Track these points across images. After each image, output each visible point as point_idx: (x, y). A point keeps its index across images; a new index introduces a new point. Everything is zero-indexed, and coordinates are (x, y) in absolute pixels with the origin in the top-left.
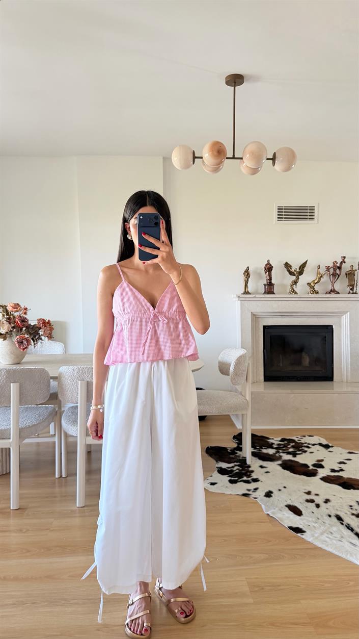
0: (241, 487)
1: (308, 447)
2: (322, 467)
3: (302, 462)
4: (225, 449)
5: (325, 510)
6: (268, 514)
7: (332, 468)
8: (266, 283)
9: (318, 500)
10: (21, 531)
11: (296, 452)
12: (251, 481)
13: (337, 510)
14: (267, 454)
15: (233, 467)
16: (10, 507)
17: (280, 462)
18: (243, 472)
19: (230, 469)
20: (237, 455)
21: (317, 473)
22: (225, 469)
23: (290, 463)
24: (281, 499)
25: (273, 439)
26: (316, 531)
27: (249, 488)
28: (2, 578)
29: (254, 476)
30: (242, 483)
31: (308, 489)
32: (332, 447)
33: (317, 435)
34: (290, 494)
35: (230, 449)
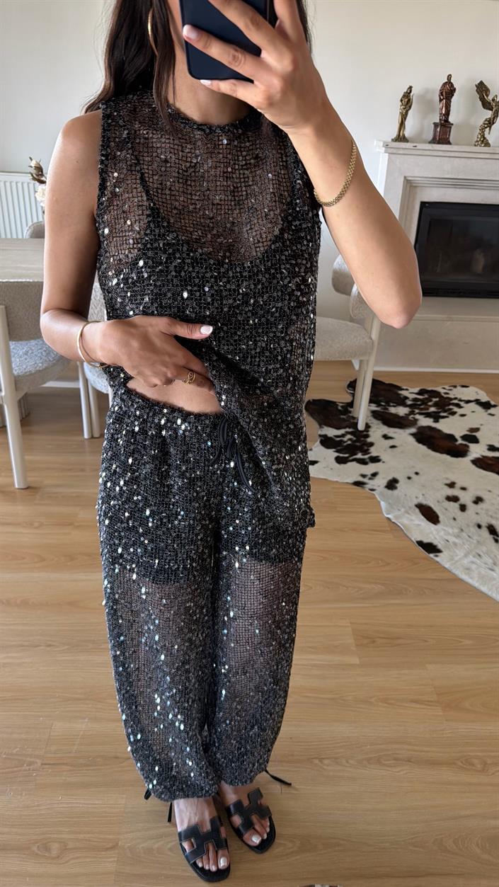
0: (353, 471)
1: (458, 406)
2: (475, 440)
3: (446, 430)
4: (334, 404)
5: (474, 516)
6: (388, 519)
7: (491, 444)
8: (438, 121)
9: (466, 498)
10: (31, 525)
11: (440, 412)
12: (368, 460)
13: (491, 517)
14: (396, 416)
15: (343, 436)
16: (14, 485)
17: (413, 430)
18: (358, 444)
19: (338, 439)
20: (351, 415)
21: (468, 451)
22: (331, 438)
23: (429, 433)
24: (410, 493)
25: (407, 390)
26: (457, 551)
27: (365, 473)
28: (4, 601)
29: (374, 452)
30: (354, 463)
31: (453, 478)
32: (495, 406)
33: (474, 385)
34: (423, 486)
35: (341, 405)
